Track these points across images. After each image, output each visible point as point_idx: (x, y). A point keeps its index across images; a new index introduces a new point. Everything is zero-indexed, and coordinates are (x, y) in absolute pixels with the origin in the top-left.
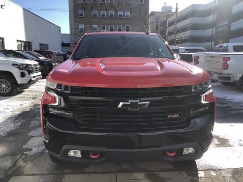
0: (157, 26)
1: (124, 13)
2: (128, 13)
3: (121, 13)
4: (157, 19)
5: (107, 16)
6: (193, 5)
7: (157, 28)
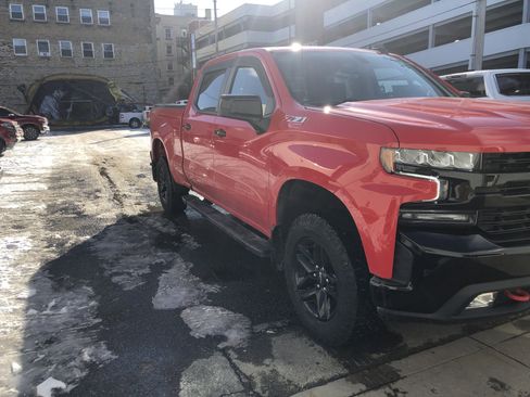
0: (169, 47)
1: (95, 15)
2: (105, 15)
3: (89, 13)
4: (168, 31)
5: (52, 18)
6: (246, 5)
7: (169, 52)
